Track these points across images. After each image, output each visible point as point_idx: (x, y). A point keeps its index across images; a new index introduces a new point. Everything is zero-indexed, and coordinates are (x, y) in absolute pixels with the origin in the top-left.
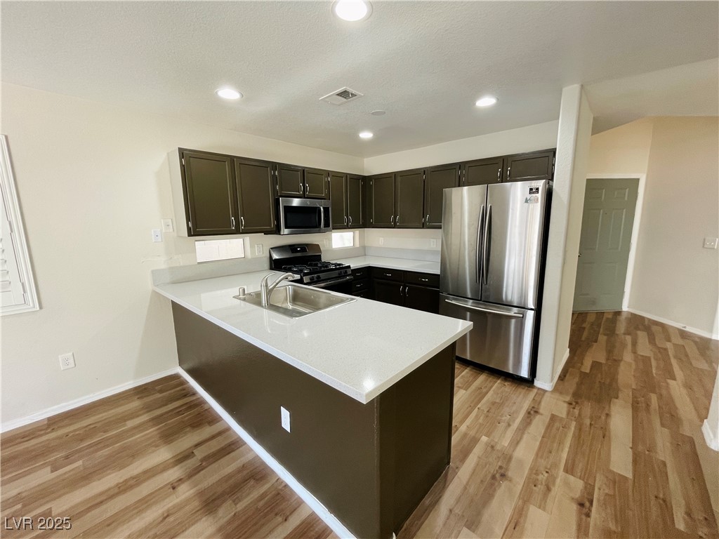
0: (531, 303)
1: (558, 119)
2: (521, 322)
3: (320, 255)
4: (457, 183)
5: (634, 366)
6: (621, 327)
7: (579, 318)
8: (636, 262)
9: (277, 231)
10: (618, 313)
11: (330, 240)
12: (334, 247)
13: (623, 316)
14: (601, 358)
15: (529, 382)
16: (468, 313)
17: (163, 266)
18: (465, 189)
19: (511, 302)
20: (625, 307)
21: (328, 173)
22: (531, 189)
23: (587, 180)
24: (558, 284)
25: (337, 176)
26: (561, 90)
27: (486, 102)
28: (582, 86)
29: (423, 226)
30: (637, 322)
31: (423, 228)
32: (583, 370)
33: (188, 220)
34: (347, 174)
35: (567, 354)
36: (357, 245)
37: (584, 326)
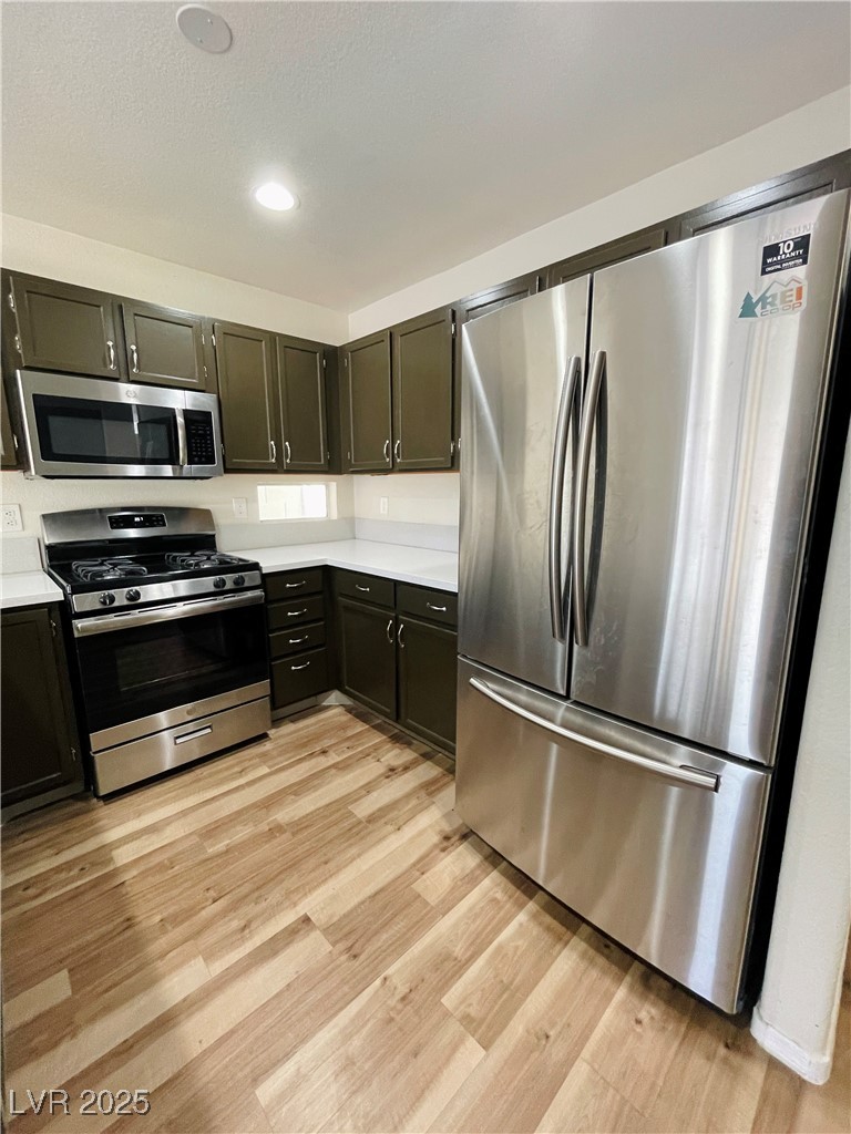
0: (741, 736)
2: (700, 799)
3: (214, 536)
9: (19, 466)
16: (555, 747)
19: (676, 723)
29: (453, 463)
31: (452, 467)
34: (274, 336)
36: (334, 516)
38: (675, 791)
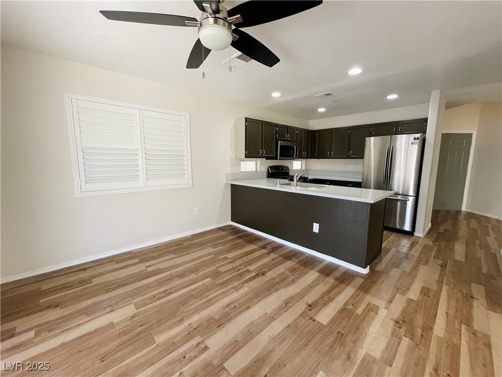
0: (411, 192)
1: (429, 102)
2: (404, 203)
3: (289, 172)
4: (369, 135)
5: (467, 231)
6: (462, 217)
7: (436, 213)
8: (470, 182)
9: (275, 158)
10: (460, 211)
11: (292, 164)
12: (294, 169)
13: (463, 213)
14: (450, 228)
15: (411, 233)
17: (229, 172)
18: (372, 138)
20: (464, 208)
21: (297, 129)
22: (415, 138)
23: (442, 134)
24: (428, 183)
25: (301, 130)
26: (431, 93)
27: (393, 97)
28: (441, 91)
29: (348, 157)
30: (470, 216)
31: (347, 158)
32: (440, 231)
33: (246, 151)
34: (305, 129)
35: (430, 225)
36: (304, 168)
37: (438, 216)
38: (399, 203)
